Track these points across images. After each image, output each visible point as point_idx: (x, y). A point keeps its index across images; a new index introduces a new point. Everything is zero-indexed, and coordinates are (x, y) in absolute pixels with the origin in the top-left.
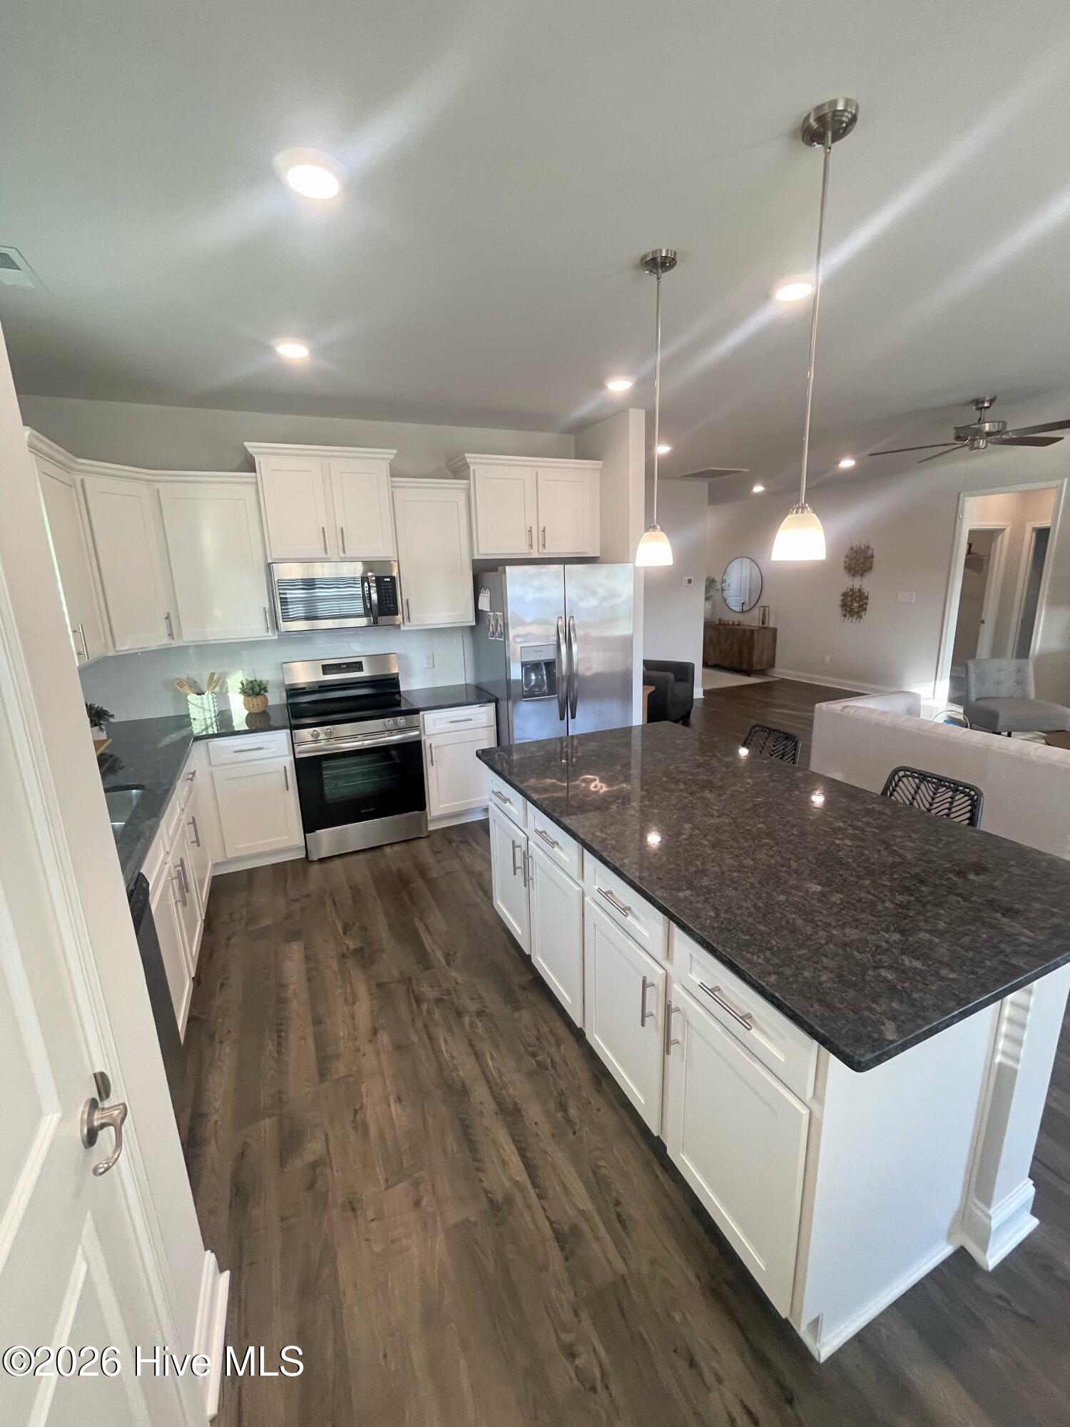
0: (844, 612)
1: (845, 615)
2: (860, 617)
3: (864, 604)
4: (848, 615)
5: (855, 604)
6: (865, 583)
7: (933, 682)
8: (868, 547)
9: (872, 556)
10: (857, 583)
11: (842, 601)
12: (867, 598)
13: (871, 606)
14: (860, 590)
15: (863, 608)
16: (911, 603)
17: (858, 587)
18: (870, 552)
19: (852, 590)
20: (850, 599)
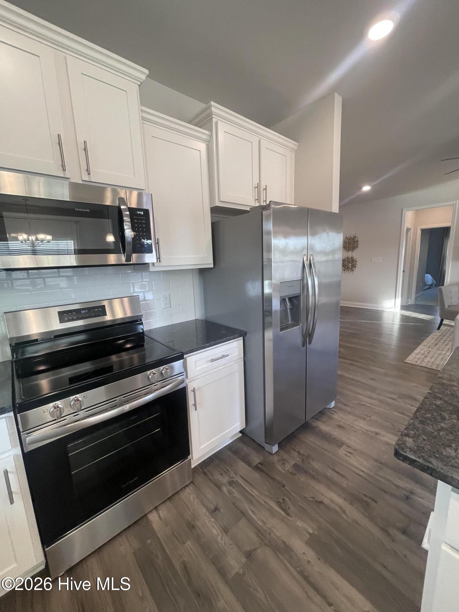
0: (344, 269)
1: (344, 270)
2: (353, 271)
3: (354, 265)
4: (346, 270)
5: (350, 265)
6: (355, 254)
7: (394, 300)
8: (355, 237)
9: (358, 241)
10: (350, 254)
11: (343, 263)
12: (356, 261)
13: (358, 265)
14: (352, 258)
15: (354, 266)
16: (380, 262)
17: (351, 256)
18: (356, 240)
19: (348, 258)
20: (346, 262)
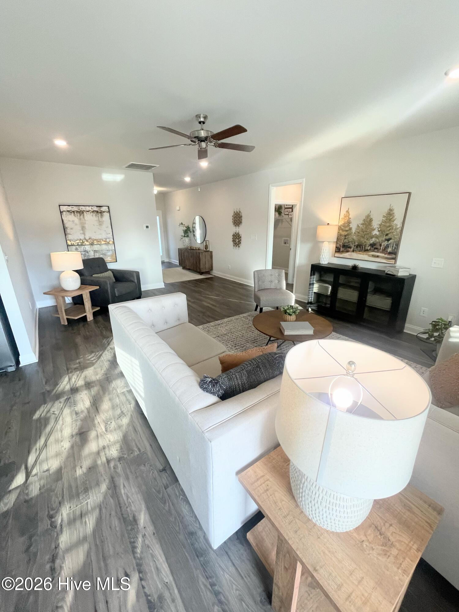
2: (239, 247)
4: (235, 245)
5: (237, 240)
6: (240, 230)
8: (240, 212)
9: (241, 216)
10: (237, 230)
11: (233, 238)
12: (241, 237)
13: (243, 242)
14: (238, 233)
15: (240, 242)
16: (256, 240)
